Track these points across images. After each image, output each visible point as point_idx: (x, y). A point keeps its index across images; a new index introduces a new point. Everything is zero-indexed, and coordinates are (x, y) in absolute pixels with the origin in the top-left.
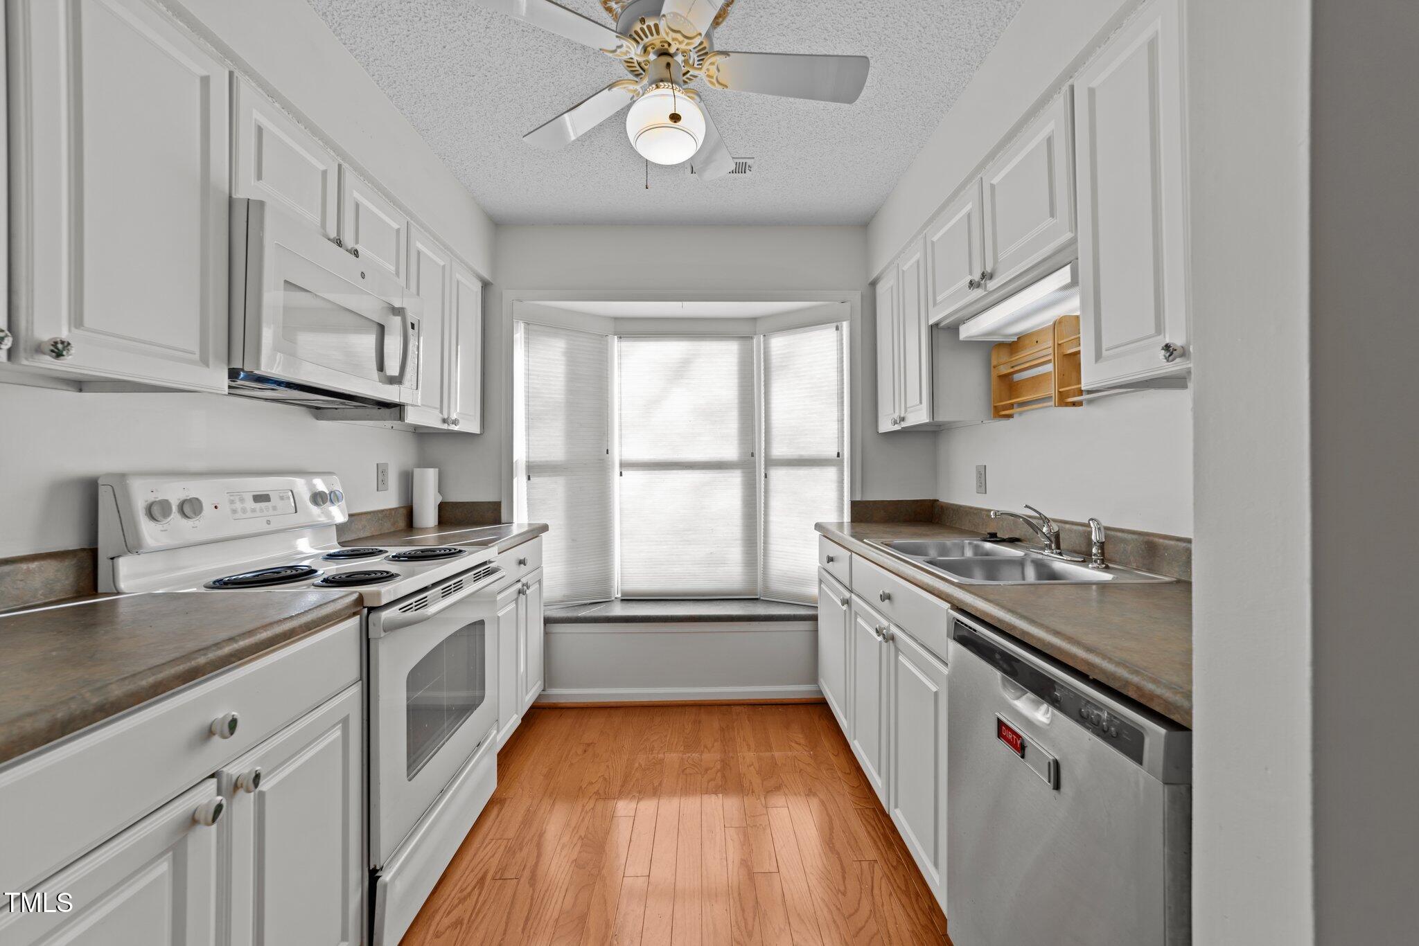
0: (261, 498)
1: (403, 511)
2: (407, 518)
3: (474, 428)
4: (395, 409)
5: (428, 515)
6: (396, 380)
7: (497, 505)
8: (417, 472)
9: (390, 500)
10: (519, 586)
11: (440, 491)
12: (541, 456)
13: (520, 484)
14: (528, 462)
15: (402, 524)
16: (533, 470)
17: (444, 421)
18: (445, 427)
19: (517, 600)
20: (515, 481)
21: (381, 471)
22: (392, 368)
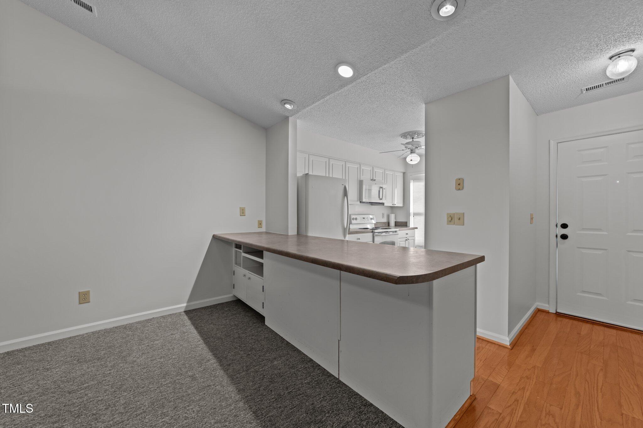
0: (364, 218)
1: (387, 223)
2: (389, 224)
3: (401, 205)
4: (383, 204)
5: (392, 224)
6: (381, 199)
7: (406, 223)
8: (390, 215)
9: (385, 220)
10: (406, 239)
11: (395, 219)
12: (416, 211)
13: (412, 218)
14: (413, 213)
15: (387, 225)
16: (415, 214)
17: (393, 205)
18: (393, 206)
19: (405, 241)
20: (410, 217)
21: (383, 215)
22: (381, 197)
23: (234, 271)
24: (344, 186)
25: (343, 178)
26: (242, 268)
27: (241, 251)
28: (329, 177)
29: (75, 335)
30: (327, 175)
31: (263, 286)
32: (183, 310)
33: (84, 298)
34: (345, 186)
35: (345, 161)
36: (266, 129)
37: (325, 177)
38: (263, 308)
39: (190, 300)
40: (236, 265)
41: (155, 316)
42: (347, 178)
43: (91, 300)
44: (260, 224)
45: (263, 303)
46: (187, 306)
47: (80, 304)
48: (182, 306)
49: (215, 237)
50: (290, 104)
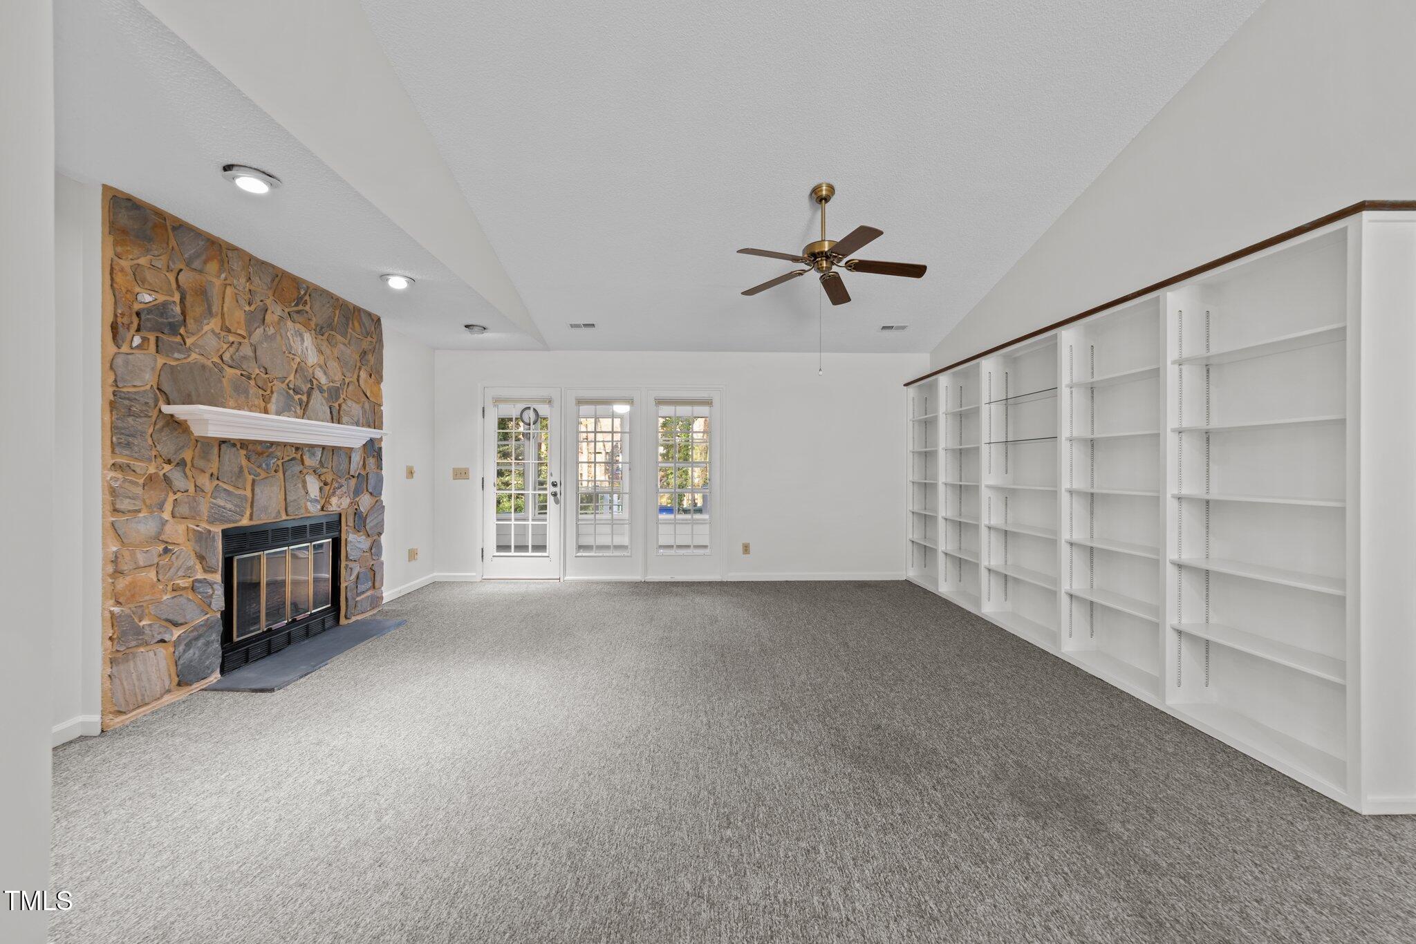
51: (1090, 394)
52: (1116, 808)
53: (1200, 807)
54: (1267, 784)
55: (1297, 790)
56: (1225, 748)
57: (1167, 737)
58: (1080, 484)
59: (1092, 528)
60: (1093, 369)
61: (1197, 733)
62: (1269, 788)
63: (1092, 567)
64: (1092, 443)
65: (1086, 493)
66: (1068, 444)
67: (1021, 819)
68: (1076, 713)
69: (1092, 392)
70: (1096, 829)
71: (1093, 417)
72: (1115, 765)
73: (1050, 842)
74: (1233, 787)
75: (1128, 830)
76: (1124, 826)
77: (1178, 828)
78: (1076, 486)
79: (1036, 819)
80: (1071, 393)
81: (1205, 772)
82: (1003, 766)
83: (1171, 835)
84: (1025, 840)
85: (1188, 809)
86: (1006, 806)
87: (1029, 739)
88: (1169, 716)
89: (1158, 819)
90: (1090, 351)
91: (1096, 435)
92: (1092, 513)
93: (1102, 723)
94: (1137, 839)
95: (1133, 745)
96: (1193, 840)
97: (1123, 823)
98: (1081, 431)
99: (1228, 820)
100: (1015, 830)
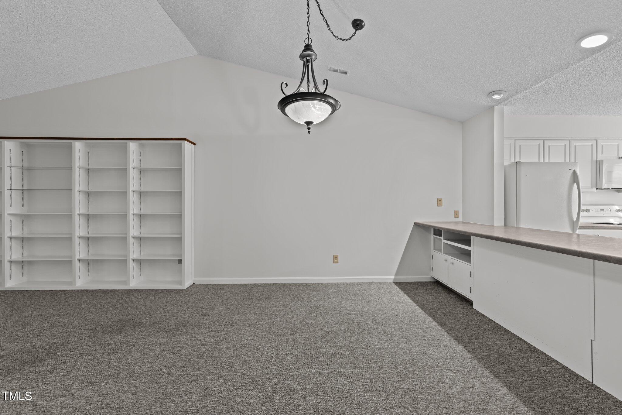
0: (602, 210)
23: (432, 255)
24: (572, 171)
25: (567, 161)
26: (442, 253)
27: (442, 238)
28: (544, 163)
29: (332, 282)
30: (541, 160)
31: (471, 272)
32: (392, 281)
33: (336, 259)
34: (574, 171)
35: (570, 139)
36: (462, 122)
37: (539, 163)
38: (471, 292)
39: (397, 274)
40: (434, 250)
41: (374, 281)
42: (573, 160)
43: (339, 261)
44: (456, 214)
45: (471, 288)
46: (395, 279)
47: (334, 263)
48: (391, 278)
49: (416, 224)
50: (499, 94)
51: (87, 173)
52: (140, 317)
53: (158, 305)
54: (166, 293)
55: (172, 291)
56: (152, 290)
57: (136, 295)
58: (83, 211)
59: (88, 229)
60: (88, 162)
61: (142, 290)
62: (167, 294)
63: (88, 246)
64: (88, 194)
65: (86, 215)
66: (78, 193)
67: (116, 336)
68: (102, 302)
69: (88, 171)
70: (140, 324)
71: (88, 182)
72: (129, 308)
73: (131, 335)
74: (160, 297)
75: (148, 319)
76: (146, 319)
77: (158, 312)
78: (82, 212)
79: (121, 333)
80: (80, 170)
81: (152, 298)
82: (93, 329)
83: (158, 314)
84: (124, 339)
85: (156, 307)
86: (107, 337)
87: (93, 317)
88: (132, 290)
89: (152, 313)
90: (87, 154)
91: (90, 190)
92: (88, 223)
93: (114, 301)
94: (152, 319)
95: (129, 301)
96: (163, 312)
97: (145, 319)
98: (83, 188)
99: (165, 304)
100: (118, 339)
